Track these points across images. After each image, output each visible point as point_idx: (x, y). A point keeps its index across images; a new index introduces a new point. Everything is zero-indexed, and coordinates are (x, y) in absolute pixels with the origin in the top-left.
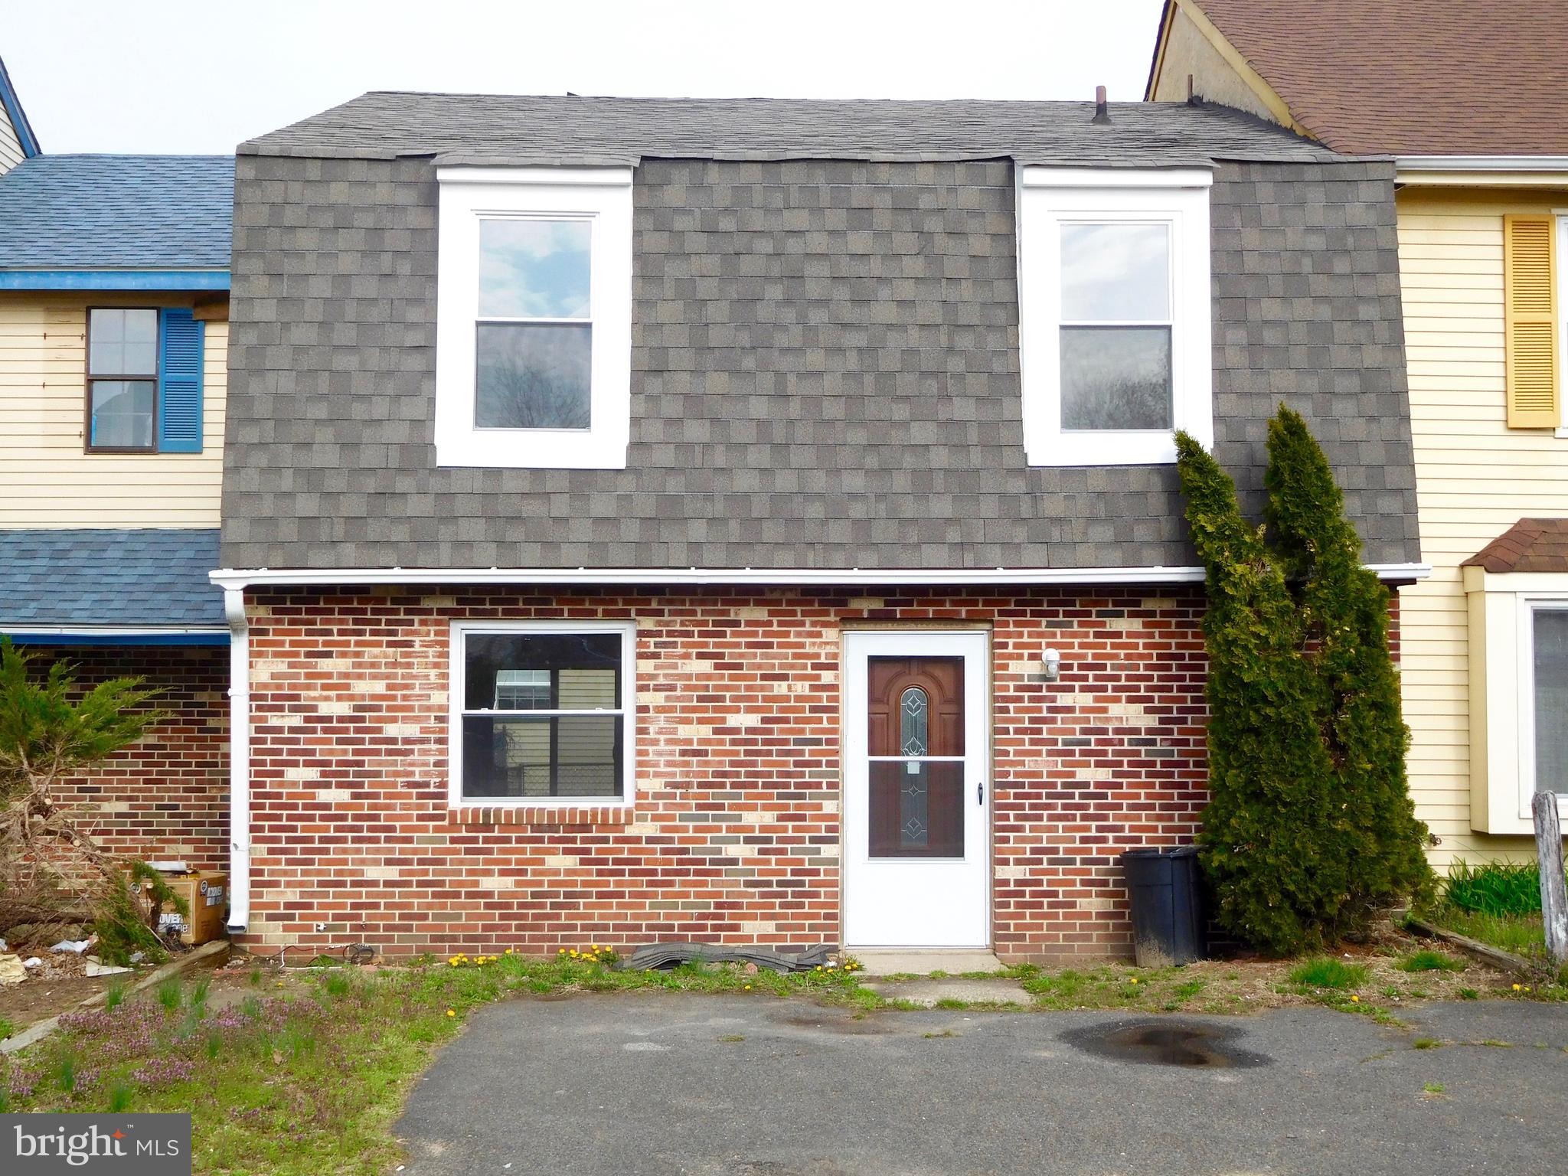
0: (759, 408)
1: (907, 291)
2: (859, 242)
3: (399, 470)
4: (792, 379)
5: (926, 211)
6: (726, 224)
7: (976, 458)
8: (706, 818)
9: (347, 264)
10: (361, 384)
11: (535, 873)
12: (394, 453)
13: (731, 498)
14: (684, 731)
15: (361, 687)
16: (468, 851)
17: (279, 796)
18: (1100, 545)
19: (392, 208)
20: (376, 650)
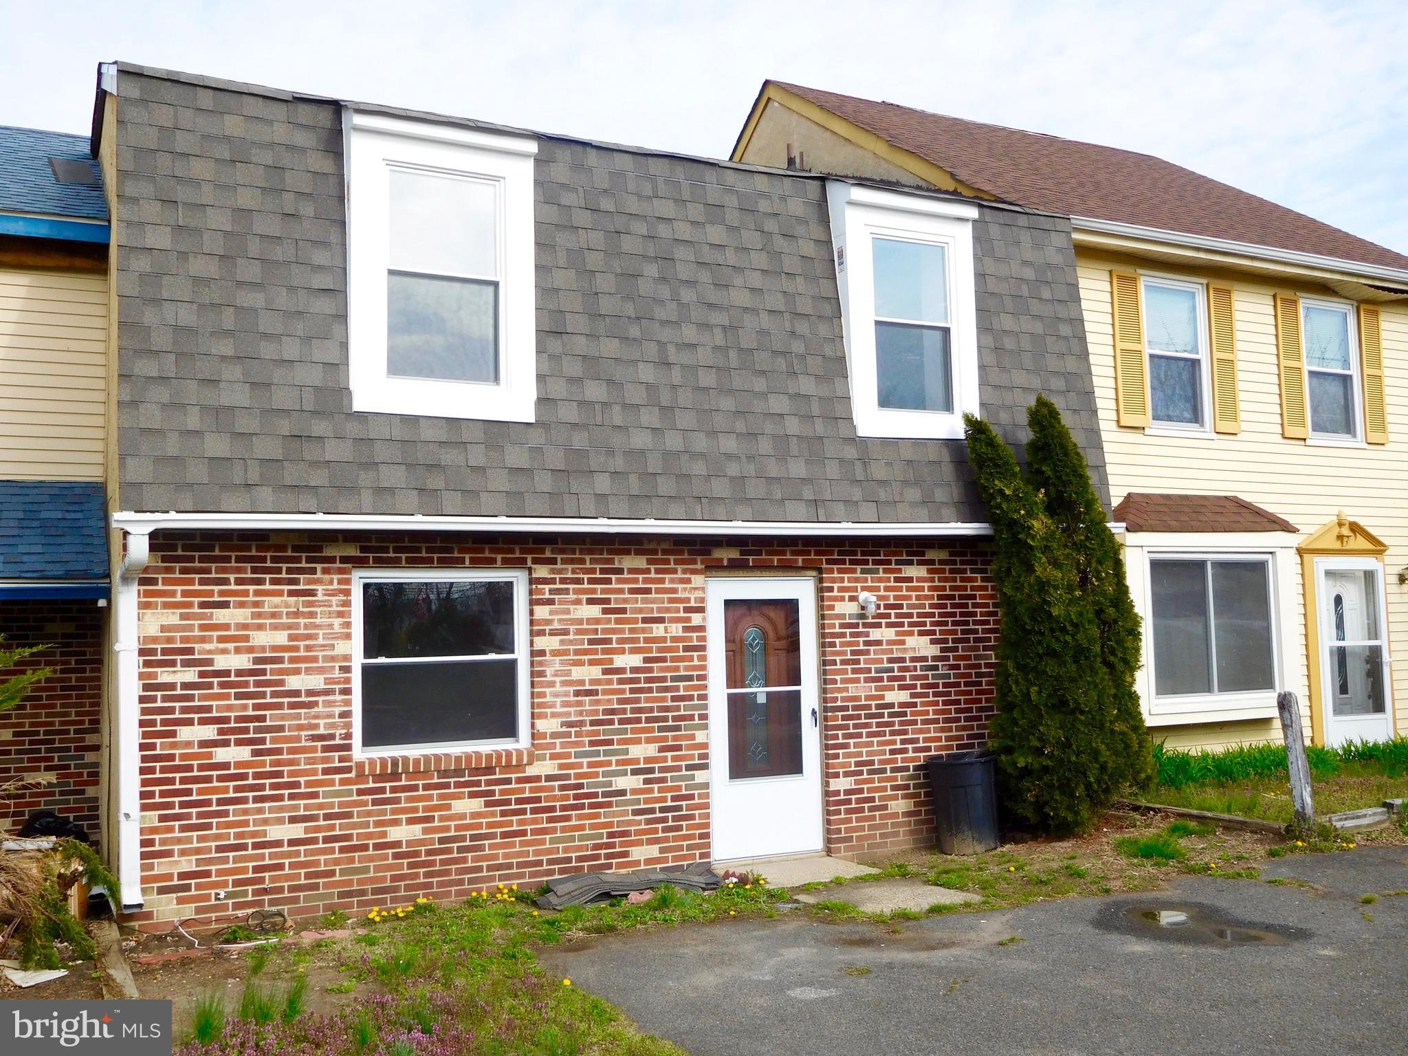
0: (647, 373)
1: (756, 280)
2: (716, 234)
3: (314, 413)
4: (671, 349)
5: (765, 214)
6: (607, 204)
7: (820, 428)
8: (597, 754)
9: (246, 199)
10: (267, 323)
11: (442, 819)
12: (308, 395)
13: (629, 453)
14: (578, 673)
15: (261, 638)
16: (375, 802)
17: (171, 757)
18: (913, 504)
19: (291, 148)
20: (277, 600)
